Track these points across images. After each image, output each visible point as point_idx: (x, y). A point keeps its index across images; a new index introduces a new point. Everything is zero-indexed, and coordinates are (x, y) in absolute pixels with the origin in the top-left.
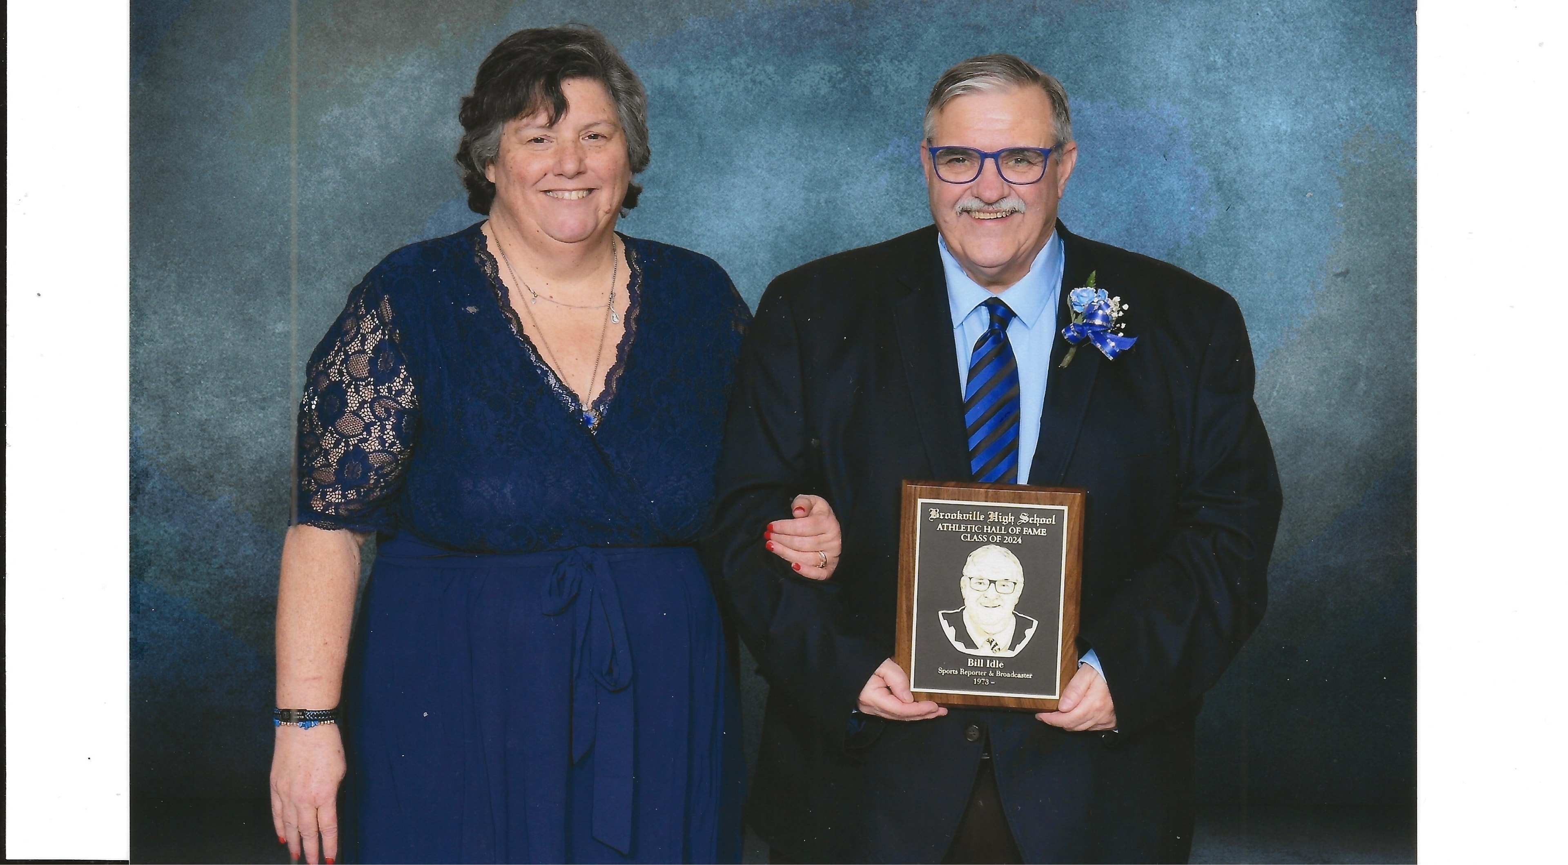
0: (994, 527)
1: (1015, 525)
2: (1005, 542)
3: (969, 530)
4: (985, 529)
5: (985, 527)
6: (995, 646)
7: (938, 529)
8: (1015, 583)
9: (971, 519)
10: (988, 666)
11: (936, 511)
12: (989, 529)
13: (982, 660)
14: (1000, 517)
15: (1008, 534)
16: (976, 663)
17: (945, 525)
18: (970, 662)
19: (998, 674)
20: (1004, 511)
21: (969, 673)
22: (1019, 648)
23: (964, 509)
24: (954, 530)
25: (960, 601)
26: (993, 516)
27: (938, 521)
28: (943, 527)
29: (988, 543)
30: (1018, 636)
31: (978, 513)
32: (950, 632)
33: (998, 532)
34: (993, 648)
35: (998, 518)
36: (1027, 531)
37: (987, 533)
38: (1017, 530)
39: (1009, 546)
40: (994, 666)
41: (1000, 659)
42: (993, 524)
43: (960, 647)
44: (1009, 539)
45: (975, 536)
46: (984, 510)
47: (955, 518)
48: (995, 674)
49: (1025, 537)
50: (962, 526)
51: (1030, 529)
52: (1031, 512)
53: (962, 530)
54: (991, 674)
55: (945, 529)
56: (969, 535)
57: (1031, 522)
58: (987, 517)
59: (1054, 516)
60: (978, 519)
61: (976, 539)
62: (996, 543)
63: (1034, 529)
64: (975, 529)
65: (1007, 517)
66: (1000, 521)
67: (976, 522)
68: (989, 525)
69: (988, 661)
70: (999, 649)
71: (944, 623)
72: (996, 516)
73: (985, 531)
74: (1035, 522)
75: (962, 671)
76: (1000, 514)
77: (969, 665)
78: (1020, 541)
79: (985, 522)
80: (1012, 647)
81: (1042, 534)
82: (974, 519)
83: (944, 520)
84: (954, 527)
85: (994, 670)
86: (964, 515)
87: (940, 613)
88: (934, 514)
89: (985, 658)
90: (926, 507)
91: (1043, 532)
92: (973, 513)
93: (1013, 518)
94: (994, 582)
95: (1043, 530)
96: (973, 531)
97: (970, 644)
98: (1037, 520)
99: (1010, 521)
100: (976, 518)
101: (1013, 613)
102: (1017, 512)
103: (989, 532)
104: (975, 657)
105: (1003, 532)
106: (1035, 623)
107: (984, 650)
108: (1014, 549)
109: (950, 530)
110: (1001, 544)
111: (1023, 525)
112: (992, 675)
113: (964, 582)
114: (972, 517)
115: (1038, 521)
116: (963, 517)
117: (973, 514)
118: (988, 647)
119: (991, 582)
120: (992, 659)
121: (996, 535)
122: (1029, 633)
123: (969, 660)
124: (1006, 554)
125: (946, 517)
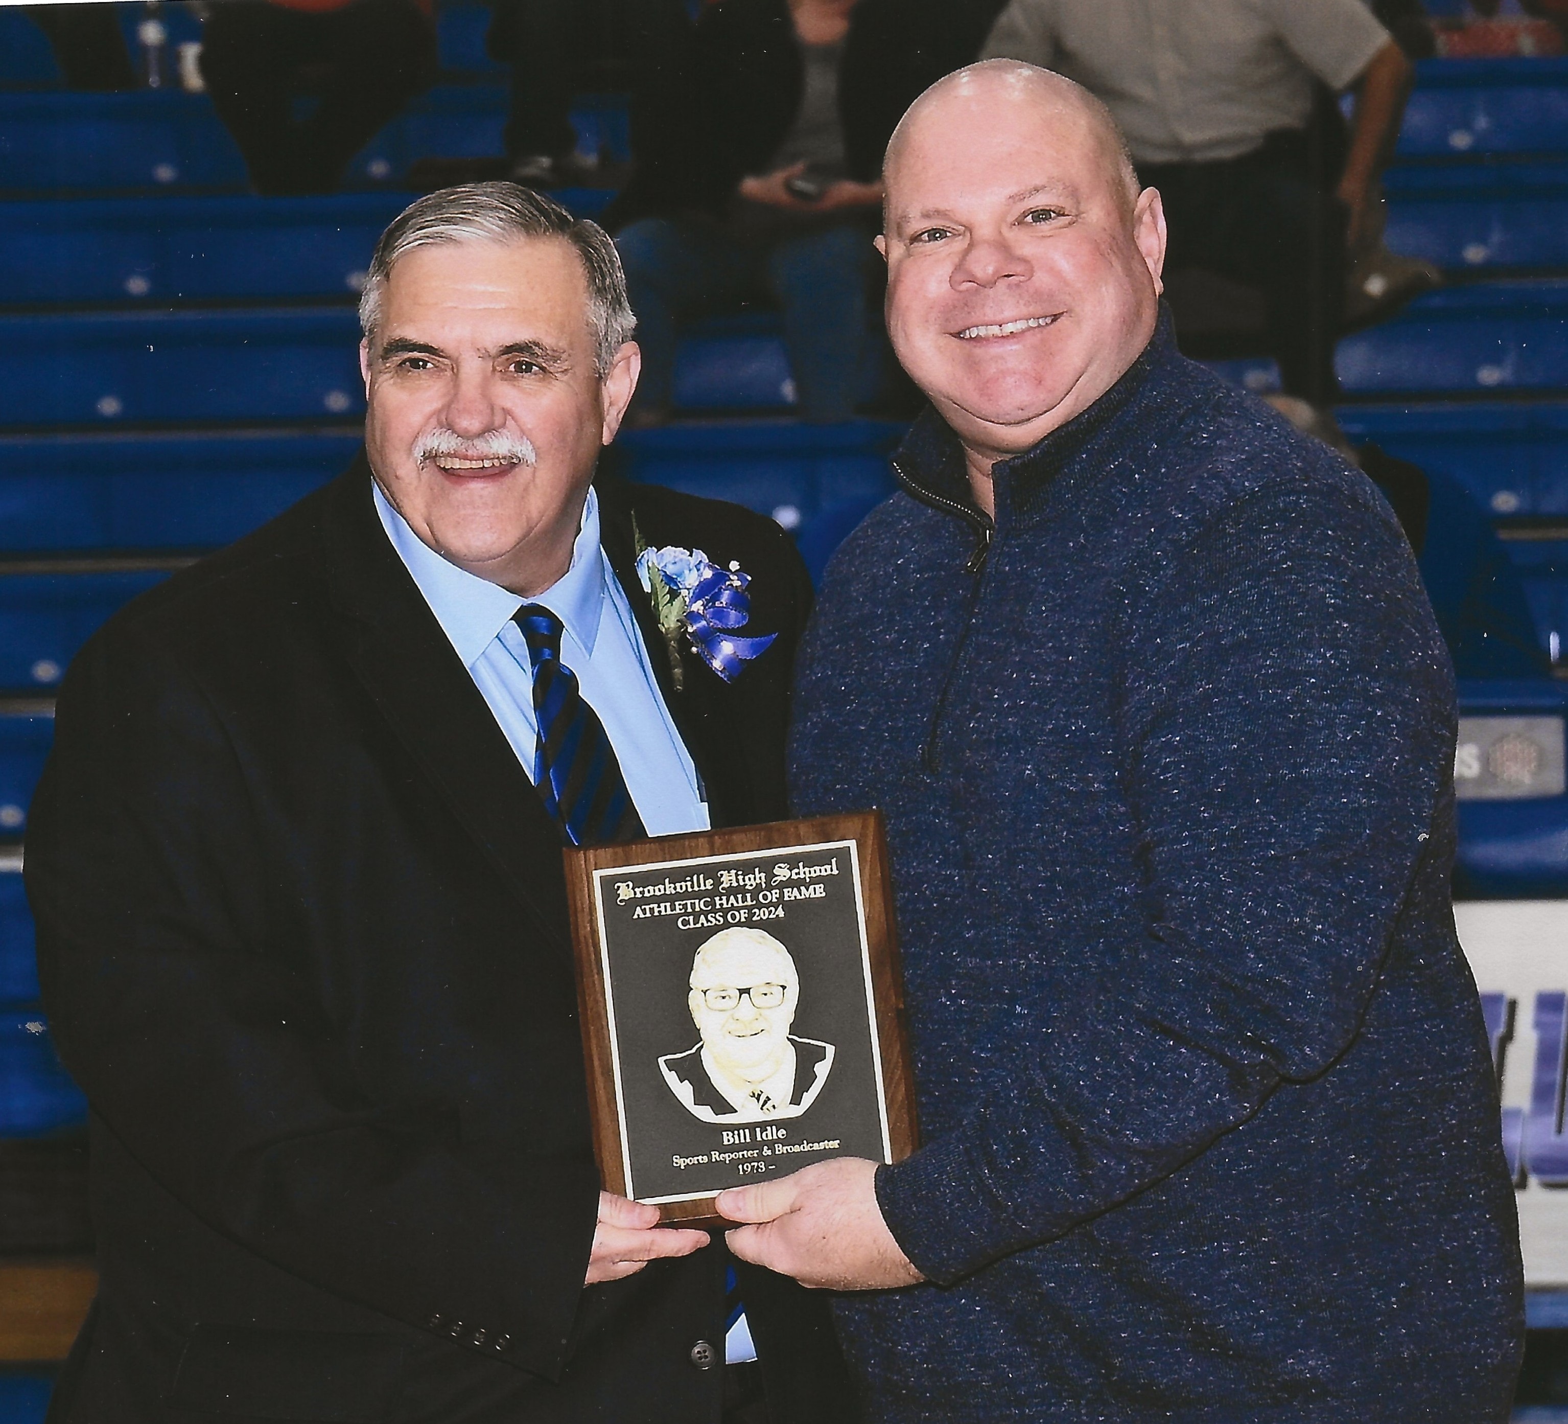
0: (732, 897)
1: (770, 888)
2: (754, 919)
3: (689, 910)
4: (718, 902)
5: (717, 899)
6: (765, 1102)
7: (635, 917)
8: (784, 987)
9: (690, 890)
10: (759, 1139)
11: (628, 886)
12: (724, 901)
13: (747, 1131)
14: (740, 878)
15: (760, 906)
16: (736, 1137)
17: (647, 907)
18: (728, 1138)
19: (780, 1149)
20: (746, 868)
21: (727, 1157)
22: (809, 1098)
23: (677, 875)
24: (663, 913)
25: (693, 1035)
26: (728, 879)
27: (634, 903)
28: (644, 911)
29: (727, 926)
30: (803, 1080)
31: (701, 876)
32: (684, 1092)
33: (741, 904)
34: (763, 1105)
35: (737, 881)
36: (790, 894)
37: (722, 909)
38: (774, 896)
39: (762, 925)
40: (770, 1138)
41: (779, 1124)
42: (732, 891)
43: (705, 1114)
44: (762, 914)
45: (702, 916)
46: (711, 872)
47: (663, 892)
48: (774, 1151)
49: (789, 906)
50: (677, 903)
51: (795, 889)
52: (792, 861)
53: (678, 911)
54: (767, 1152)
55: (648, 915)
56: (691, 918)
57: (794, 877)
58: (718, 882)
59: (834, 861)
60: (703, 888)
61: (705, 922)
62: (739, 924)
63: (803, 888)
64: (700, 905)
65: (752, 876)
66: (742, 883)
67: (699, 895)
68: (723, 894)
69: (758, 1130)
70: (774, 1107)
71: (671, 1078)
72: (734, 878)
73: (718, 907)
74: (802, 876)
75: (715, 1156)
76: (740, 873)
77: (726, 1143)
78: (781, 913)
79: (714, 893)
80: (796, 1100)
81: (818, 895)
82: (696, 889)
83: (644, 901)
84: (662, 909)
85: (771, 1144)
86: (678, 885)
87: (661, 1060)
88: (625, 892)
89: (751, 1127)
90: (609, 884)
91: (819, 891)
92: (692, 878)
93: (763, 875)
94: (747, 991)
95: (817, 886)
96: (697, 909)
97: (722, 1106)
98: (804, 873)
99: (758, 881)
100: (699, 886)
101: (787, 1038)
102: (768, 866)
103: (725, 906)
104: (733, 1128)
105: (749, 903)
106: (830, 1050)
107: (748, 1112)
108: (772, 928)
109: (656, 914)
110: (750, 924)
111: (782, 886)
112: (769, 1153)
113: (695, 1000)
114: (692, 887)
115: (807, 873)
116: (675, 888)
117: (692, 881)
118: (755, 1105)
119: (742, 991)
120: (763, 1125)
121: (738, 909)
122: (822, 1070)
123: (725, 1133)
124: (761, 940)
125: (647, 895)
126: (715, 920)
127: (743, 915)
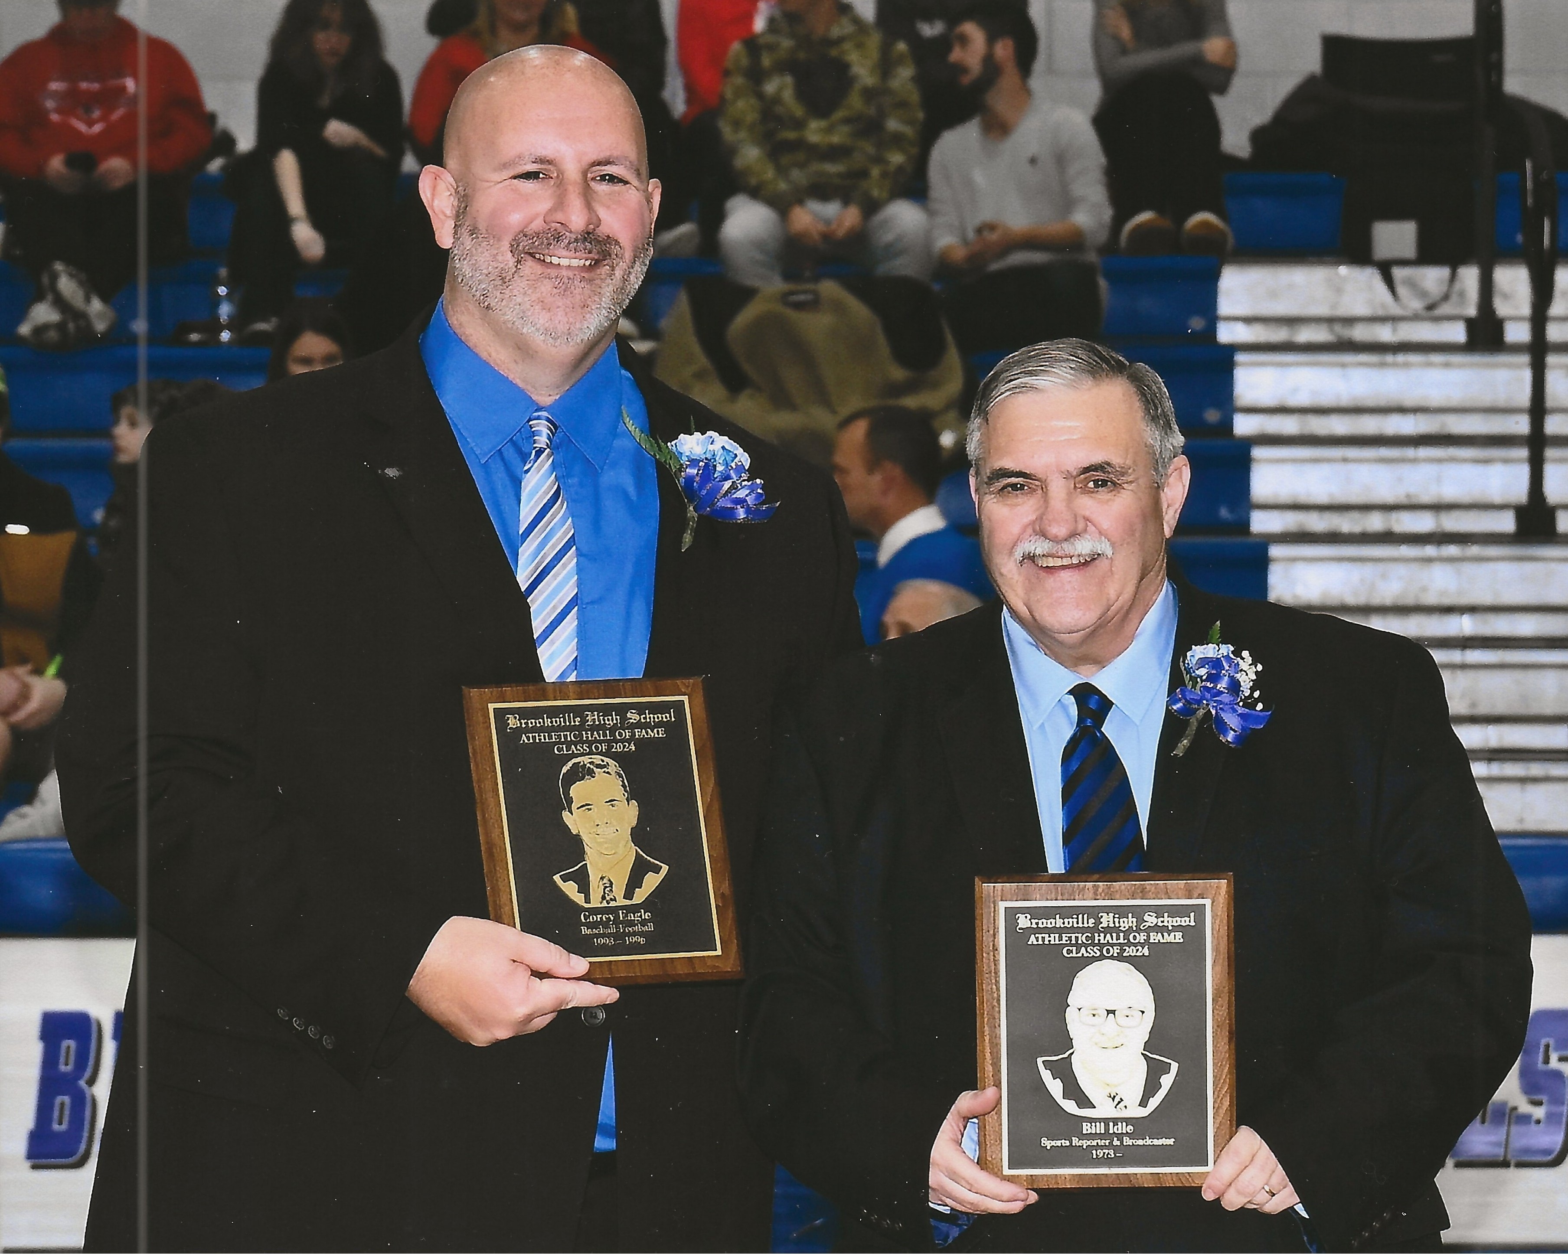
0: (1108, 935)
1: (1139, 931)
2: (1124, 955)
3: (1073, 942)
4: (1097, 938)
5: (1096, 935)
6: (1119, 1102)
7: (1030, 943)
8: (1143, 1012)
9: (1075, 925)
10: (1111, 1131)
11: (1026, 917)
12: (1102, 937)
13: (1102, 1124)
14: (1116, 920)
15: (1129, 944)
16: (1093, 1127)
17: (1040, 936)
18: (1086, 1128)
19: (1127, 1141)
20: (1121, 912)
21: (1085, 1143)
22: (1154, 1103)
23: (1066, 912)
24: (1052, 942)
25: (1068, 1043)
26: (1107, 919)
27: (1030, 931)
28: (1037, 939)
29: (1102, 958)
30: (1151, 1087)
31: (1086, 916)
32: (1055, 1087)
33: (1115, 941)
34: (1117, 1105)
35: (1114, 922)
36: (1155, 938)
37: (1099, 944)
38: (1142, 938)
39: (1130, 960)
40: (1120, 1131)
41: (1128, 1121)
42: (1107, 930)
43: (1070, 1106)
44: (1130, 951)
45: (1083, 949)
46: (1094, 912)
47: (1053, 925)
48: (1122, 1143)
49: (1153, 947)
50: (1064, 935)
51: (1159, 934)
52: (1159, 911)
53: (1063, 942)
54: (1116, 1142)
55: (1040, 942)
56: (1074, 948)
57: (1160, 924)
58: (1098, 921)
59: (1192, 914)
60: (1086, 925)
61: (1085, 952)
62: (1112, 958)
63: (1165, 934)
64: (1082, 938)
65: (1125, 920)
66: (1117, 925)
67: (1082, 930)
68: (1102, 932)
69: (1111, 1124)
70: (1126, 1107)
71: (1046, 1075)
72: (1111, 920)
73: (1096, 941)
74: (1166, 924)
75: (1075, 1141)
76: (1117, 916)
77: (1085, 1132)
78: (1146, 952)
79: (1094, 930)
80: (1143, 1103)
81: (1177, 941)
82: (1080, 925)
83: (1038, 930)
84: (1052, 939)
85: (1120, 1136)
86: (1066, 920)
87: (1040, 1061)
88: (1024, 922)
90: (1012, 914)
91: (1178, 937)
92: (1078, 916)
93: (1135, 920)
94: (1113, 1012)
95: (1177, 934)
96: (1080, 942)
97: (1084, 1101)
98: (1168, 921)
99: (1130, 925)
100: (1083, 924)
101: (1142, 1053)
102: (1138, 912)
103: (1102, 942)
104: (1091, 1120)
105: (1121, 941)
106: (1174, 1066)
107: (1104, 1109)
109: (1047, 942)
110: (1120, 958)
111: (1149, 930)
112: (1118, 1143)
113: (1071, 1015)
114: (1077, 923)
115: (1170, 922)
116: (1064, 923)
117: (1077, 918)
118: (1112, 1104)
119: (1109, 1012)
120: (1115, 1121)
121: (1112, 945)
122: (1167, 1081)
123: (1084, 1124)
124: (1128, 972)
125: (1040, 925)
126: (1096, 952)
127: (1115, 951)
